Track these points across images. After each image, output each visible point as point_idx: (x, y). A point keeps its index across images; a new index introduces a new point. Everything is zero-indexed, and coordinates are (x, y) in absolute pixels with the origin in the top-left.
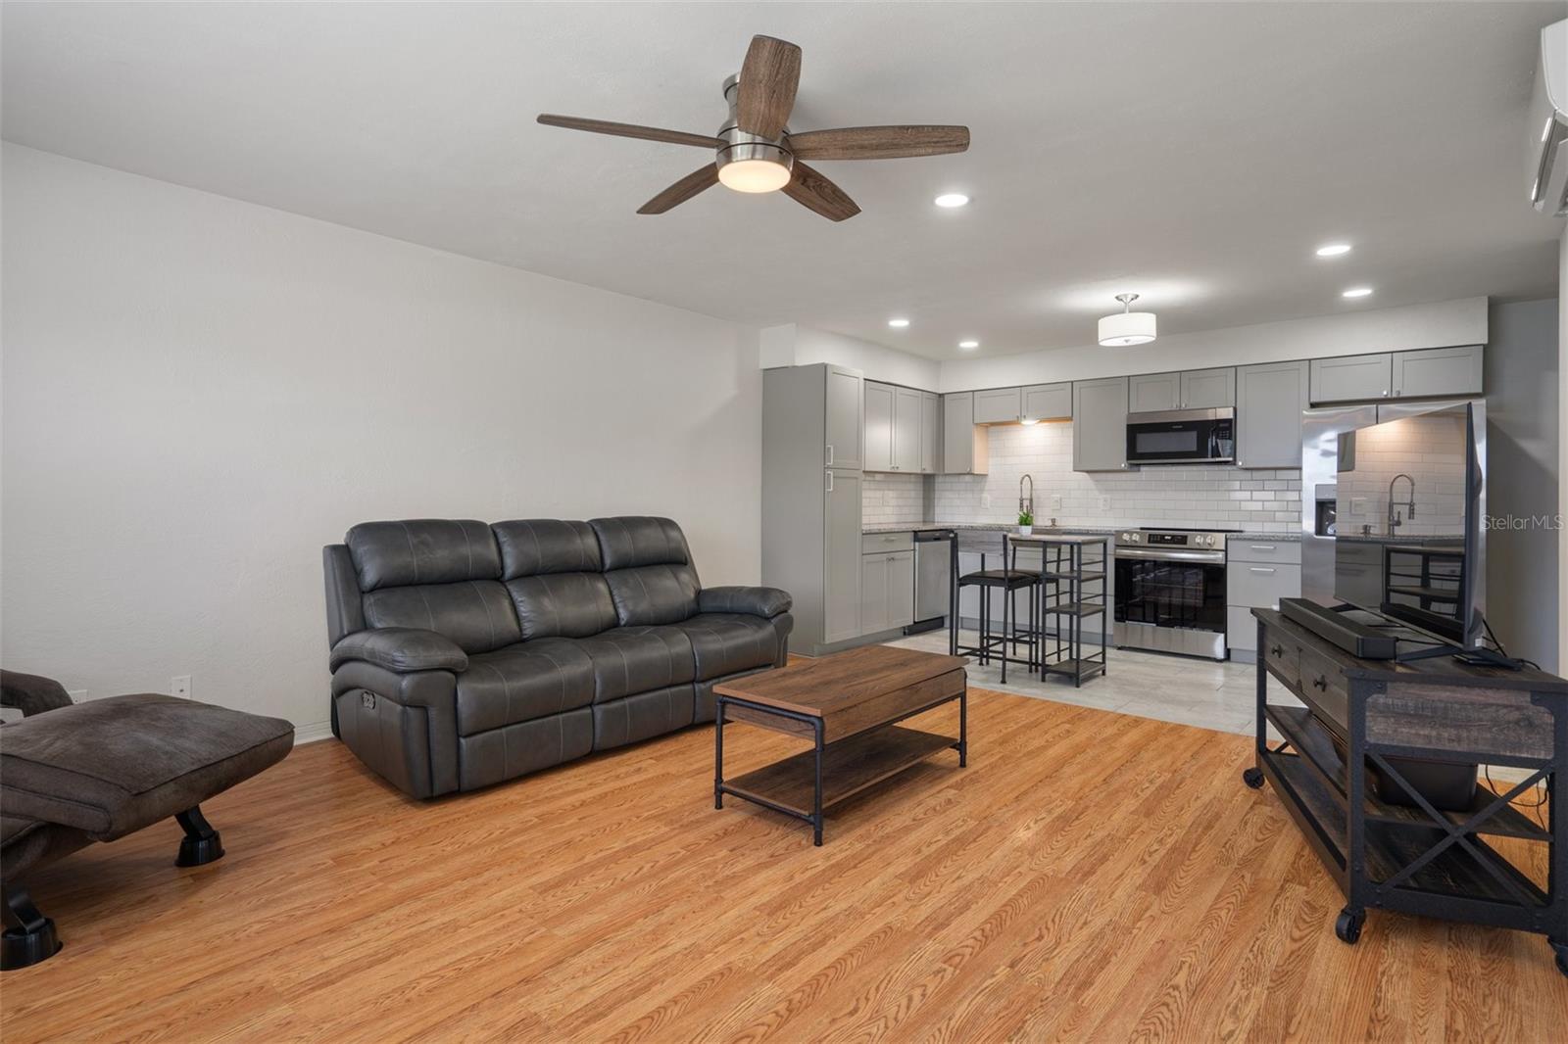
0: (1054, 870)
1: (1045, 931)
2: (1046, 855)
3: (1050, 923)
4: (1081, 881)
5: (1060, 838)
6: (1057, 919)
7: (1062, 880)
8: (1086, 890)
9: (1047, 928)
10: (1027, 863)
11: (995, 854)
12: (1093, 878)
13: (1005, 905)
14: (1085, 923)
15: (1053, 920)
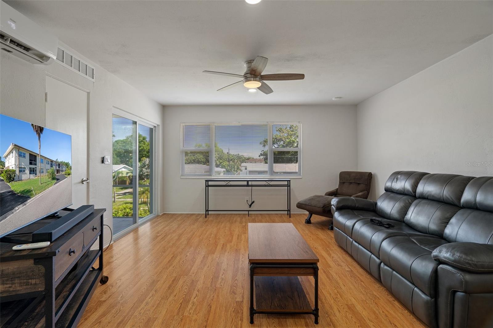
0: (185, 278)
1: (183, 263)
2: (188, 282)
3: (182, 264)
4: (176, 277)
5: (186, 291)
6: (180, 266)
7: (182, 276)
8: (175, 275)
9: (182, 263)
10: (193, 277)
11: (203, 277)
12: (172, 279)
13: (194, 265)
14: (174, 267)
15: (181, 265)
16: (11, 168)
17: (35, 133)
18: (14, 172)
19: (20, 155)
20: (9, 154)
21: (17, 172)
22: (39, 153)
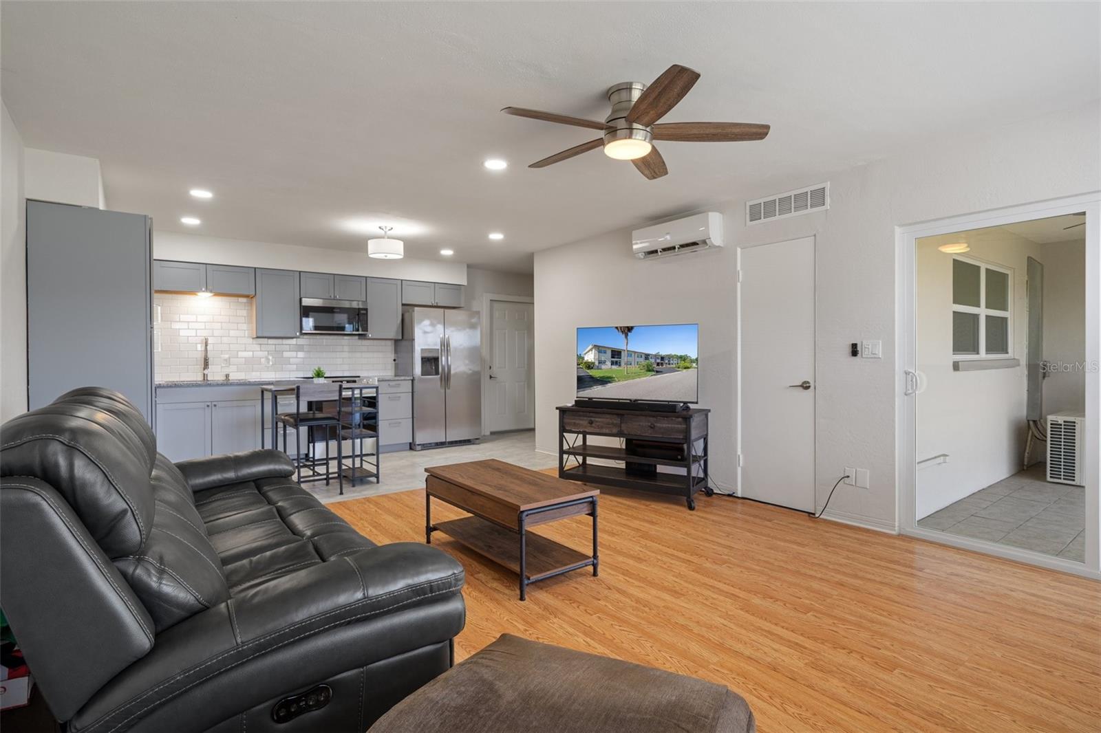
16: (590, 361)
17: (621, 333)
18: (593, 363)
19: (599, 352)
20: (589, 351)
21: (597, 363)
22: (625, 349)
